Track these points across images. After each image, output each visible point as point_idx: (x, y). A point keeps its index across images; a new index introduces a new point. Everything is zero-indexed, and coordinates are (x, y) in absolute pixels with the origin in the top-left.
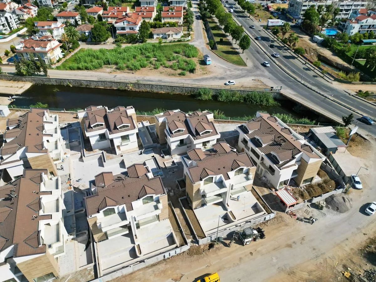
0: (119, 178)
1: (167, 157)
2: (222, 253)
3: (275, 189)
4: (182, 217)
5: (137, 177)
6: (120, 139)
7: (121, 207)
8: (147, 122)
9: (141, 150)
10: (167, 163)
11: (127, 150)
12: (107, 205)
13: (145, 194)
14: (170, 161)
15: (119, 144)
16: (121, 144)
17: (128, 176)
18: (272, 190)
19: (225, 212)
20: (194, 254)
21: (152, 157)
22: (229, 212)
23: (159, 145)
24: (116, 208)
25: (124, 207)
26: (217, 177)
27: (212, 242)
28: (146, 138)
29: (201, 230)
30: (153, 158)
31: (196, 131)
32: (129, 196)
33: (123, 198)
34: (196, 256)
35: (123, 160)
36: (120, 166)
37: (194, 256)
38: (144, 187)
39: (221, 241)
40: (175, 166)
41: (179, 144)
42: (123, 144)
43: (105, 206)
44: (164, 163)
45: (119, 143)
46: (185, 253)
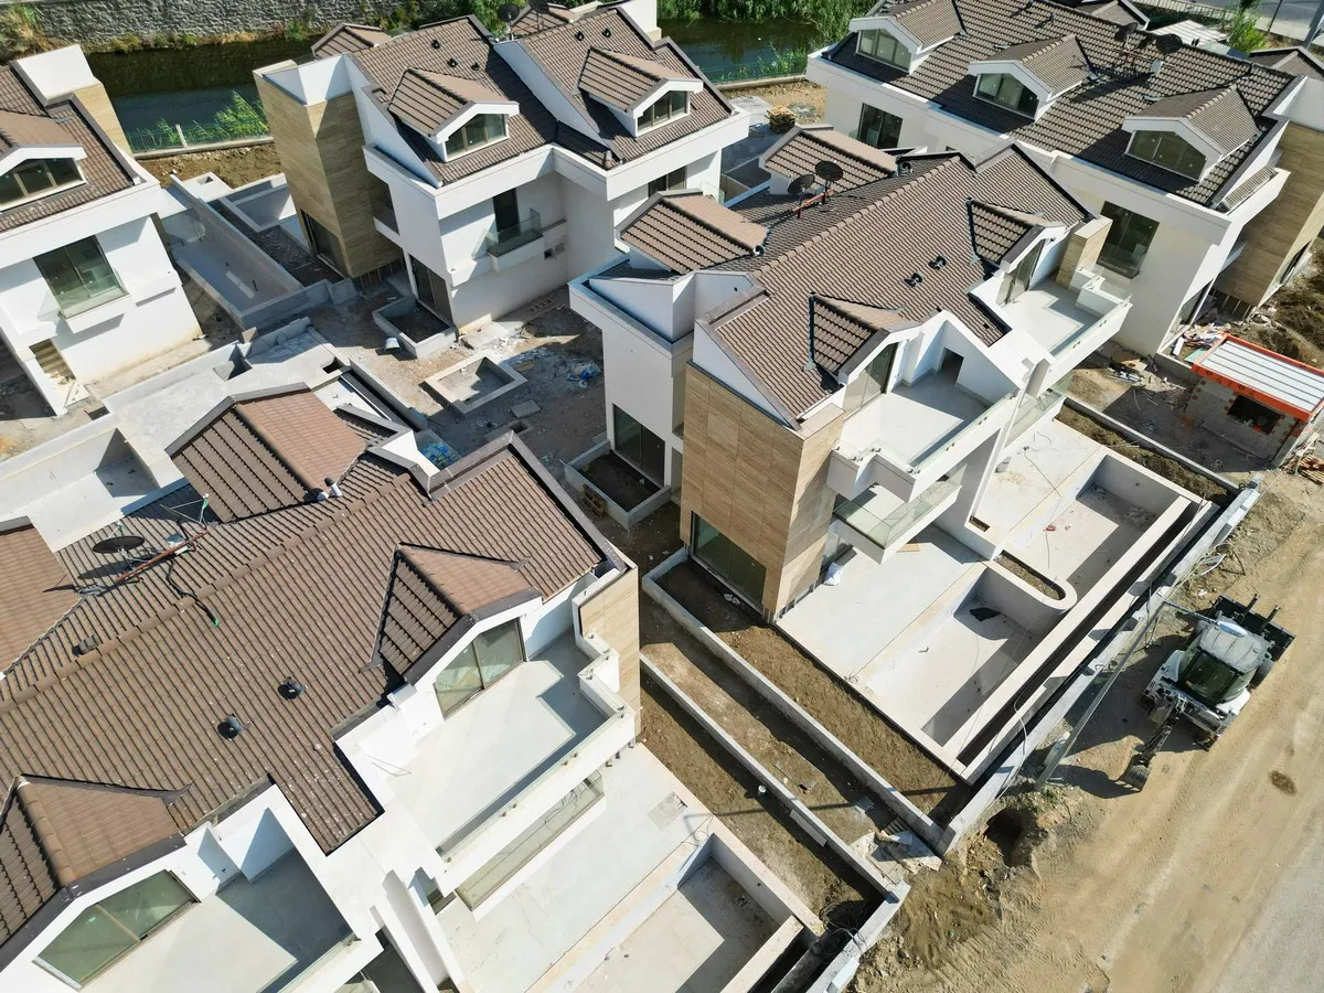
0: (122, 555)
1: (432, 347)
2: (1116, 856)
3: (1143, 359)
4: (721, 698)
5: (300, 493)
6: (40, 285)
7: (238, 836)
8: (209, 180)
9: (230, 347)
10: (448, 380)
11: (124, 370)
12: (67, 875)
13: (449, 619)
14: (462, 365)
15: (48, 331)
16: (63, 327)
17: (211, 516)
18: (1129, 370)
19: (973, 571)
20: (950, 943)
21: (328, 369)
22: (997, 560)
23: (344, 292)
24: (187, 863)
25: (269, 817)
26: (915, 340)
27: (1013, 799)
28: (236, 273)
29: (901, 744)
30: (338, 373)
31: (597, 110)
32: (287, 691)
33: (226, 730)
34: (964, 951)
35: (118, 437)
36: (108, 485)
37: (953, 954)
38: (412, 567)
39: (1061, 770)
40: (508, 388)
41: (494, 238)
42: (76, 325)
43: (47, 889)
44: (425, 387)
45: (41, 317)
46: (880, 961)
